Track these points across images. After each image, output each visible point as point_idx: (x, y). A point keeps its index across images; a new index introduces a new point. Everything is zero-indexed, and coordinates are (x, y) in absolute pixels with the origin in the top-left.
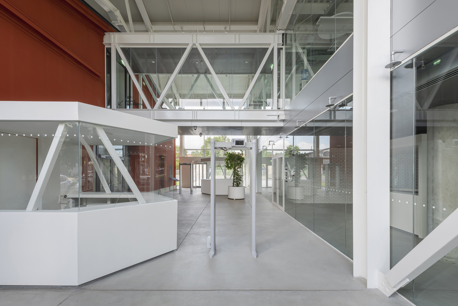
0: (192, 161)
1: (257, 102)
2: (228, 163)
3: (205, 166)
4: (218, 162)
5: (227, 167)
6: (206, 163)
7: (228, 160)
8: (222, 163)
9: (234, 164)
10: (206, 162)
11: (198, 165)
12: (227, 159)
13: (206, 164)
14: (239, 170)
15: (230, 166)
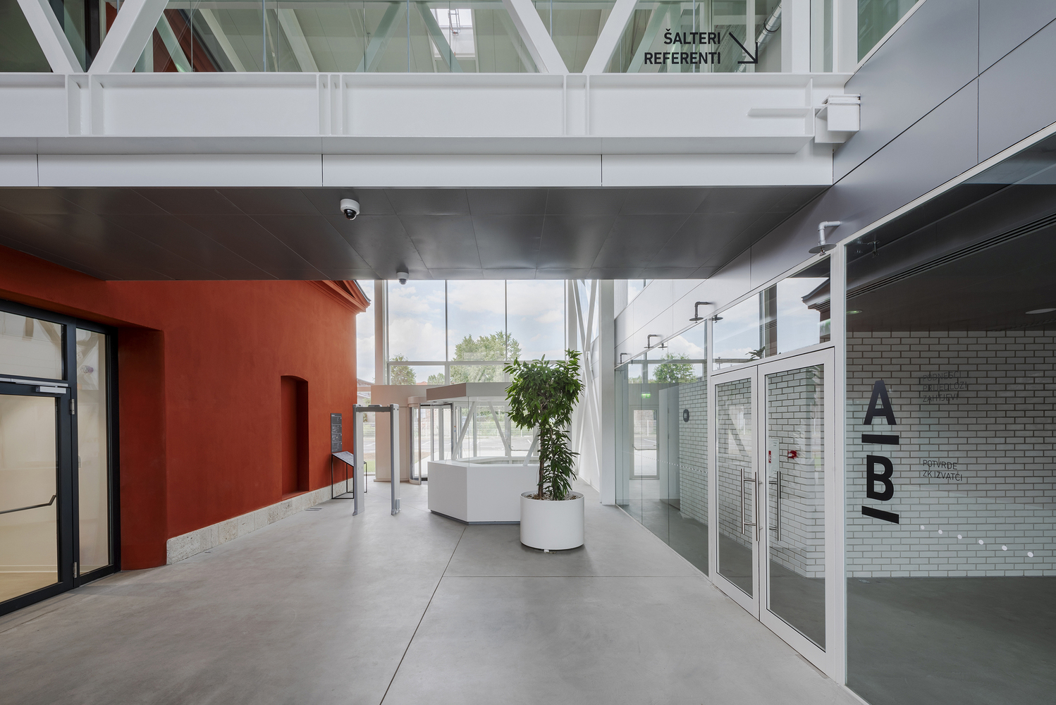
0: (409, 398)
1: (689, 39)
2: (520, 402)
3: (447, 412)
4: (487, 399)
5: (515, 418)
6: (451, 404)
7: (522, 389)
8: (499, 403)
9: (545, 408)
10: (449, 400)
11: (424, 411)
12: (515, 387)
13: (452, 409)
14: (561, 429)
15: (526, 413)
